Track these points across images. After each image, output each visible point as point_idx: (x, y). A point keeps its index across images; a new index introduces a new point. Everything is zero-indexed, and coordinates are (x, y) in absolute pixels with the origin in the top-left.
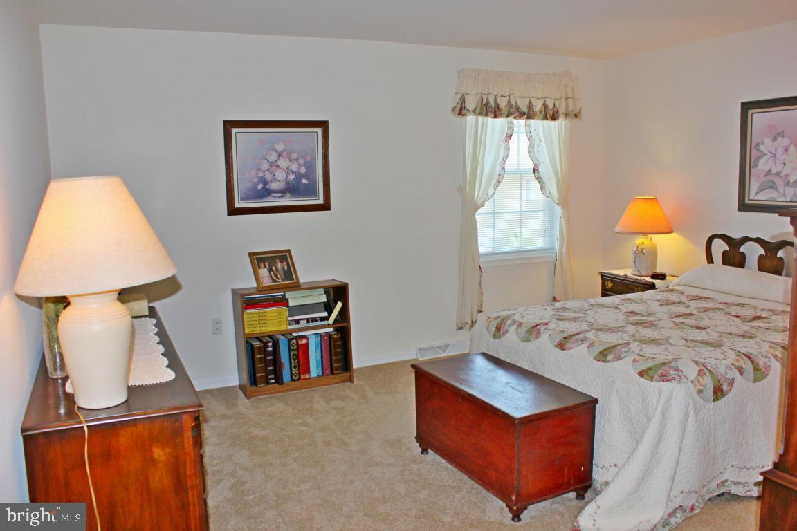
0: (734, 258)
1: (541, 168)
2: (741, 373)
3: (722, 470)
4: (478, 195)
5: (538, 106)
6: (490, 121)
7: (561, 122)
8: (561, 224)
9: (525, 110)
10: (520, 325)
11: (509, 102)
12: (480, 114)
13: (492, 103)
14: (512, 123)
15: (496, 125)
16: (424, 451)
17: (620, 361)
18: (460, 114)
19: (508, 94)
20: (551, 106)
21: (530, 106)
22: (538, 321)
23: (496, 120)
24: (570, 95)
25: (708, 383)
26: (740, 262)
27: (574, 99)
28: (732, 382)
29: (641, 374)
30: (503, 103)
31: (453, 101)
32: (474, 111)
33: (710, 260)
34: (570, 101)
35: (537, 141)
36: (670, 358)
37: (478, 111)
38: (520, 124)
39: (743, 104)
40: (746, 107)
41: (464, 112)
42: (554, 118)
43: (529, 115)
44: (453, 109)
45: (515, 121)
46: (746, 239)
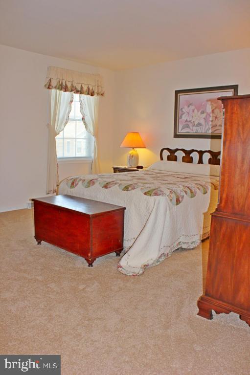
0: (172, 157)
1: (86, 118)
2: (186, 194)
3: (179, 237)
4: (56, 128)
5: (85, 88)
6: (62, 92)
7: (95, 97)
8: (95, 145)
9: (79, 90)
10: (84, 181)
11: (72, 84)
12: (58, 89)
13: (64, 84)
14: (73, 95)
15: (65, 95)
16: (39, 243)
17: (135, 190)
18: (49, 88)
19: (71, 81)
20: (91, 89)
21: (82, 88)
22: (93, 178)
23: (65, 93)
24: (100, 85)
25: (174, 196)
26: (175, 159)
27: (102, 87)
28: (183, 197)
29: (145, 194)
30: (69, 85)
31: (46, 82)
32: (55, 87)
33: (162, 159)
34: (100, 87)
35: (85, 105)
36: (157, 187)
37: (57, 87)
38: (76, 96)
39: (176, 91)
40: (177, 92)
41: (50, 87)
42: (92, 95)
43: (81, 92)
44: (45, 86)
45: (74, 94)
46: (177, 150)
